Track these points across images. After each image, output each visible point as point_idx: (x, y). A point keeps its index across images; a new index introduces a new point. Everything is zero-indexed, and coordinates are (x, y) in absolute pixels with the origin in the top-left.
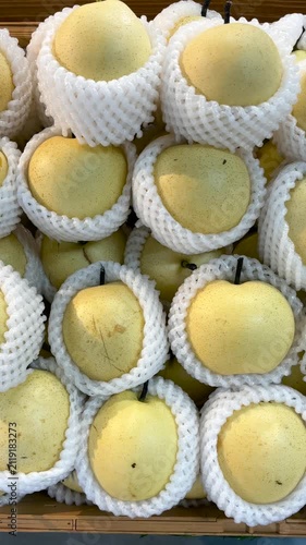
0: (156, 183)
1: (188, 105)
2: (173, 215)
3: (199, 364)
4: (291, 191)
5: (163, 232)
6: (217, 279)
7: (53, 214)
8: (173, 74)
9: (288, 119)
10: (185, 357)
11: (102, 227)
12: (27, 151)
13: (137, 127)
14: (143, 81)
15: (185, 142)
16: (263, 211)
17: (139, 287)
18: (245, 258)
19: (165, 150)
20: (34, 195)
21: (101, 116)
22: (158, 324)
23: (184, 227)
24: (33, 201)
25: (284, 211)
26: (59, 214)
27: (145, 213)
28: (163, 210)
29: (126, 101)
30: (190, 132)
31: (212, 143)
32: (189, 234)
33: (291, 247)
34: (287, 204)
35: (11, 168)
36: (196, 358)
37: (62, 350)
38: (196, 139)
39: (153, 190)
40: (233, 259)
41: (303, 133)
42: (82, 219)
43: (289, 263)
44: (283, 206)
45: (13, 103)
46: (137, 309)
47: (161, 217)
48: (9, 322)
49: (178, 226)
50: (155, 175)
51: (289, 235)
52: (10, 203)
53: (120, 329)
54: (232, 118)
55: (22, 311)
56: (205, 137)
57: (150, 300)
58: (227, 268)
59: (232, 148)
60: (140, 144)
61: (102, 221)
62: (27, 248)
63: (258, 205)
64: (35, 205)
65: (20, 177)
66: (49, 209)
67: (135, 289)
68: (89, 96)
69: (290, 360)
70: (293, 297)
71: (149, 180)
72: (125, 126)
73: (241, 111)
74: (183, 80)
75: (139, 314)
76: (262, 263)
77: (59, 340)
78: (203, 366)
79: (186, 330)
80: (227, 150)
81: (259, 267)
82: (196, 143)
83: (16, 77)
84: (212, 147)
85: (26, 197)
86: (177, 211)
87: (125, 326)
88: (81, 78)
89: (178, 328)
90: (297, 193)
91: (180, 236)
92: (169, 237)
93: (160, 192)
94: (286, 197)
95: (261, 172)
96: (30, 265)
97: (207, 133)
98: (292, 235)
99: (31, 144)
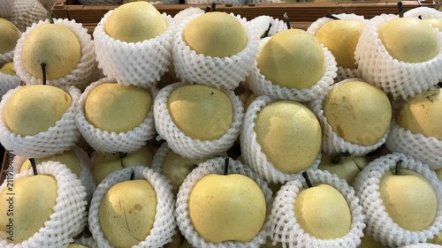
0: (168, 107)
1: (186, 57)
2: (179, 128)
3: (196, 234)
4: (258, 113)
5: (173, 140)
6: (211, 173)
7: (98, 130)
8: (177, 40)
9: (255, 70)
10: (185, 228)
11: (132, 139)
12: (86, 92)
13: (156, 73)
14: (158, 43)
15: (188, 83)
16: (241, 127)
17: (155, 180)
18: (230, 159)
19: (175, 89)
20: (87, 119)
21: (132, 65)
22: (167, 205)
23: (186, 135)
24: (86, 122)
25: (253, 125)
26: (102, 130)
27: (161, 127)
28: (172, 124)
29: (146, 54)
30: (189, 75)
31: (204, 82)
32: (189, 140)
33: (259, 148)
34: (255, 120)
35: (73, 103)
36: (194, 230)
37: (97, 228)
38: (194, 80)
39: (166, 111)
40: (222, 160)
41: (263, 77)
42: (118, 133)
43: (258, 160)
44: (252, 121)
45: (80, 65)
46: (153, 195)
47: (171, 129)
48: (57, 199)
49: (181, 135)
50: (168, 103)
51: (257, 140)
52: (70, 124)
53: (138, 207)
54: (213, 64)
55: (68, 191)
56: (199, 78)
57: (162, 188)
58: (218, 166)
59: (217, 85)
60: (160, 85)
61: (131, 134)
62: (82, 161)
63: (238, 123)
64: (87, 125)
65: (79, 108)
66: (95, 127)
67: (152, 181)
68: (123, 52)
69: (264, 232)
70: (265, 186)
71: (163, 105)
72: (148, 72)
73: (218, 59)
74: (182, 43)
75: (153, 198)
76: (243, 163)
77: (95, 220)
78: (199, 236)
79: (187, 209)
80: (216, 88)
81: (241, 166)
82: (195, 83)
83: (83, 50)
84: (204, 85)
85: (81, 119)
86: (181, 124)
87: (142, 205)
88: (118, 41)
89: (181, 207)
90: (261, 114)
91: (183, 141)
92: (177, 143)
93: (170, 113)
94: (254, 116)
95: (240, 103)
96: (83, 173)
97: (199, 75)
98: (258, 139)
99: (88, 88)
